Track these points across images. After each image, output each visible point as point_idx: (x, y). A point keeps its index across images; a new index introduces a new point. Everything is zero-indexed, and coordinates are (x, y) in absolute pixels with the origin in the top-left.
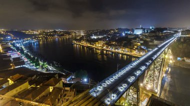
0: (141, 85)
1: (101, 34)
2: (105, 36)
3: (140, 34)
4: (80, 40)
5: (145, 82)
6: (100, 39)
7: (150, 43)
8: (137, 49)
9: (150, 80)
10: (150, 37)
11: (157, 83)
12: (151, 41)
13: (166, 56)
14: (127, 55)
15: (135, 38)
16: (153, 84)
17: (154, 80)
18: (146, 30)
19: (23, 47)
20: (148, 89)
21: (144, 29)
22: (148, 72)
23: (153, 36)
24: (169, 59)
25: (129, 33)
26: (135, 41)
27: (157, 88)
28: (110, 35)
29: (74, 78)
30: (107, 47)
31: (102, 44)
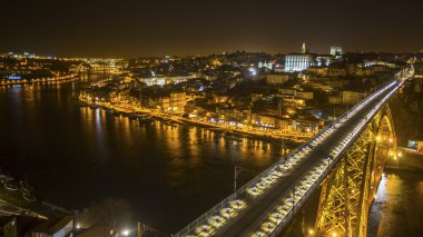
0: (311, 232)
1: (180, 69)
2: (194, 76)
3: (304, 72)
4: (104, 92)
5: (321, 222)
6: (178, 89)
7: (334, 100)
8: (294, 117)
9: (337, 215)
10: (331, 79)
11: (357, 221)
12: (334, 94)
13: (379, 139)
14: (265, 139)
15: (288, 85)
16: (346, 226)
17: (347, 214)
18: (318, 59)
21: (315, 56)
22: (329, 188)
23: (340, 78)
24: (387, 146)
25: (270, 66)
26: (289, 91)
28: (208, 72)
29: (82, 230)
30: (201, 115)
31: (184, 103)
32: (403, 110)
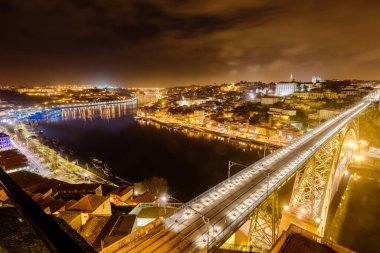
0: (286, 208)
1: (201, 94)
2: (210, 99)
3: (290, 96)
5: (294, 201)
6: (199, 108)
7: (311, 116)
8: (281, 128)
9: (307, 198)
10: (311, 101)
11: (322, 203)
12: (312, 112)
17: (313, 198)
18: (302, 86)
19: (23, 126)
20: (299, 217)
21: (299, 84)
22: (300, 179)
23: (319, 99)
24: (353, 151)
25: (264, 92)
27: (319, 215)
28: (220, 97)
30: (214, 125)
31: (203, 118)
32: (368, 125)
